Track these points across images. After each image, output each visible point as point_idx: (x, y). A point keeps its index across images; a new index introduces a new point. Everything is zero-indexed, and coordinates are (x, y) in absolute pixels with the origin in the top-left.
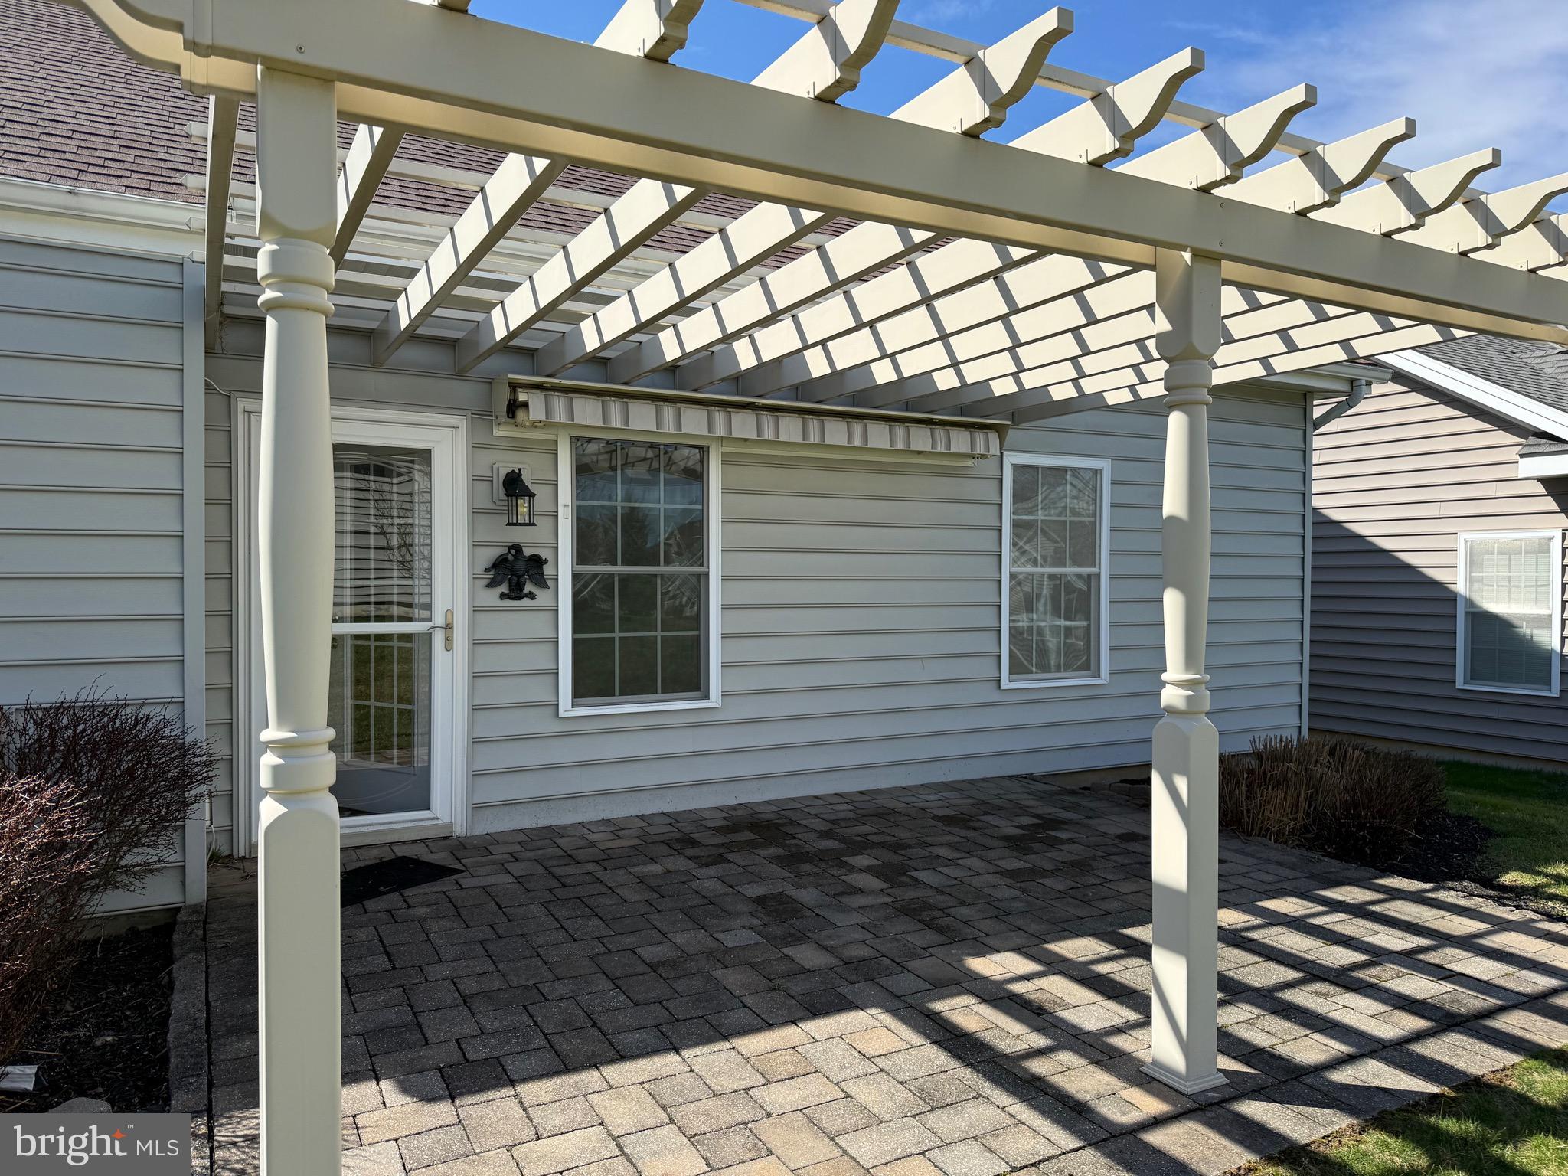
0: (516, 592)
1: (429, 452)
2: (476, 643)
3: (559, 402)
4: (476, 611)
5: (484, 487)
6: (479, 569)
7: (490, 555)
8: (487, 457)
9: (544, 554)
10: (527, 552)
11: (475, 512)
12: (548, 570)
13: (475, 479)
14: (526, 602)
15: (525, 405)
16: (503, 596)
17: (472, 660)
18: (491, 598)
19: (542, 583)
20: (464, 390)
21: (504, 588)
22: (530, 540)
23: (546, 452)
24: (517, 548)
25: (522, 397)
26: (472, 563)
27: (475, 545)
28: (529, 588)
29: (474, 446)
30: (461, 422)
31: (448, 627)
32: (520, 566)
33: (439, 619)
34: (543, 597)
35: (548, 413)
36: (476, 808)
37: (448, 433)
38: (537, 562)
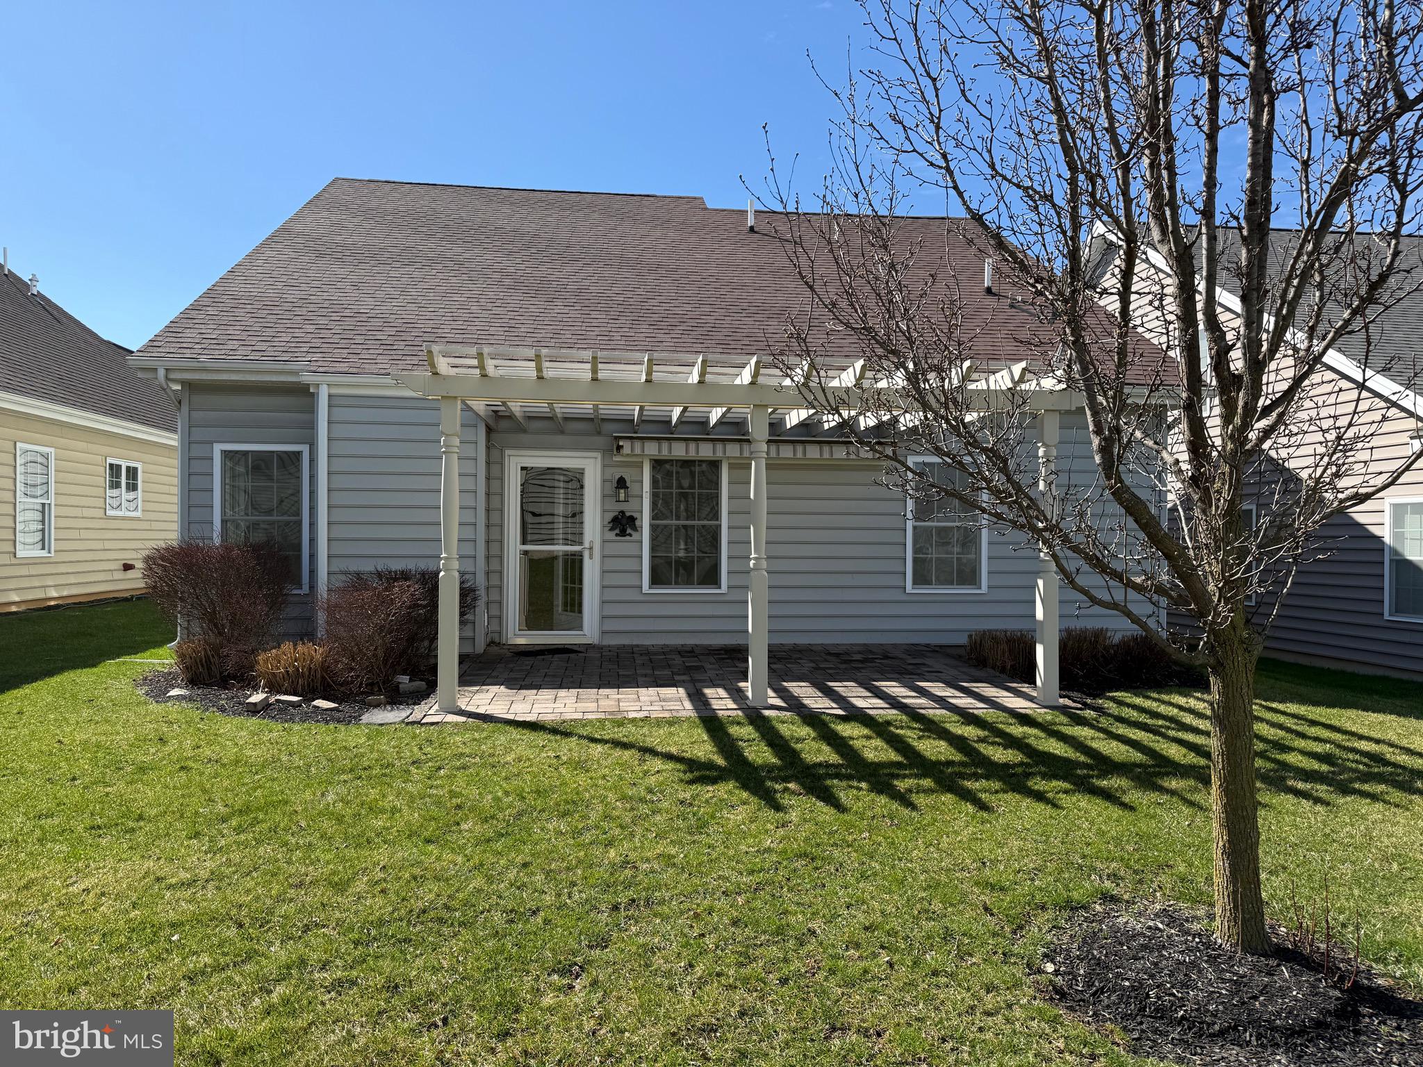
0: (623, 533)
1: (583, 469)
2: (604, 557)
3: (638, 444)
4: (604, 541)
5: (608, 484)
6: (606, 523)
7: (610, 516)
8: (610, 471)
9: (635, 515)
10: (628, 514)
11: (604, 496)
12: (637, 523)
13: (604, 481)
14: (628, 538)
15: (622, 446)
16: (617, 535)
17: (602, 563)
18: (611, 535)
19: (635, 529)
20: (600, 441)
21: (617, 531)
22: (629, 508)
23: (638, 467)
24: (623, 512)
25: (621, 443)
26: (603, 518)
27: (604, 511)
28: (629, 531)
29: (604, 466)
30: (598, 455)
31: (591, 548)
32: (624, 521)
33: (587, 545)
34: (635, 536)
35: (632, 450)
36: (603, 633)
37: (592, 460)
38: (632, 520)
